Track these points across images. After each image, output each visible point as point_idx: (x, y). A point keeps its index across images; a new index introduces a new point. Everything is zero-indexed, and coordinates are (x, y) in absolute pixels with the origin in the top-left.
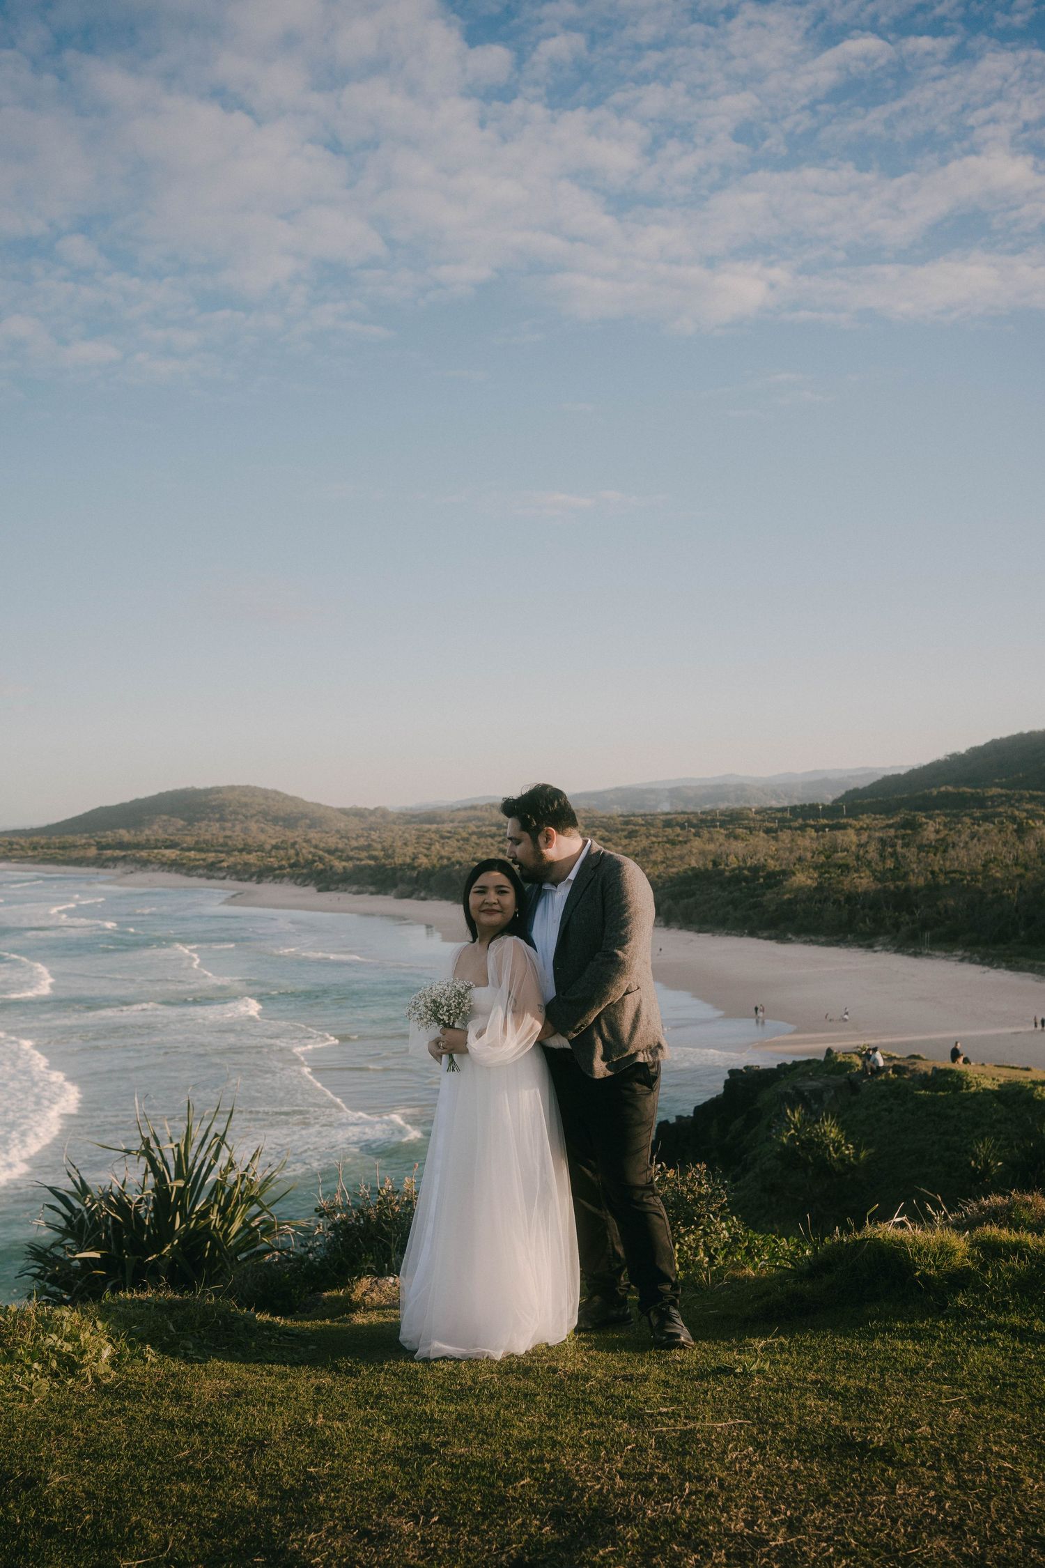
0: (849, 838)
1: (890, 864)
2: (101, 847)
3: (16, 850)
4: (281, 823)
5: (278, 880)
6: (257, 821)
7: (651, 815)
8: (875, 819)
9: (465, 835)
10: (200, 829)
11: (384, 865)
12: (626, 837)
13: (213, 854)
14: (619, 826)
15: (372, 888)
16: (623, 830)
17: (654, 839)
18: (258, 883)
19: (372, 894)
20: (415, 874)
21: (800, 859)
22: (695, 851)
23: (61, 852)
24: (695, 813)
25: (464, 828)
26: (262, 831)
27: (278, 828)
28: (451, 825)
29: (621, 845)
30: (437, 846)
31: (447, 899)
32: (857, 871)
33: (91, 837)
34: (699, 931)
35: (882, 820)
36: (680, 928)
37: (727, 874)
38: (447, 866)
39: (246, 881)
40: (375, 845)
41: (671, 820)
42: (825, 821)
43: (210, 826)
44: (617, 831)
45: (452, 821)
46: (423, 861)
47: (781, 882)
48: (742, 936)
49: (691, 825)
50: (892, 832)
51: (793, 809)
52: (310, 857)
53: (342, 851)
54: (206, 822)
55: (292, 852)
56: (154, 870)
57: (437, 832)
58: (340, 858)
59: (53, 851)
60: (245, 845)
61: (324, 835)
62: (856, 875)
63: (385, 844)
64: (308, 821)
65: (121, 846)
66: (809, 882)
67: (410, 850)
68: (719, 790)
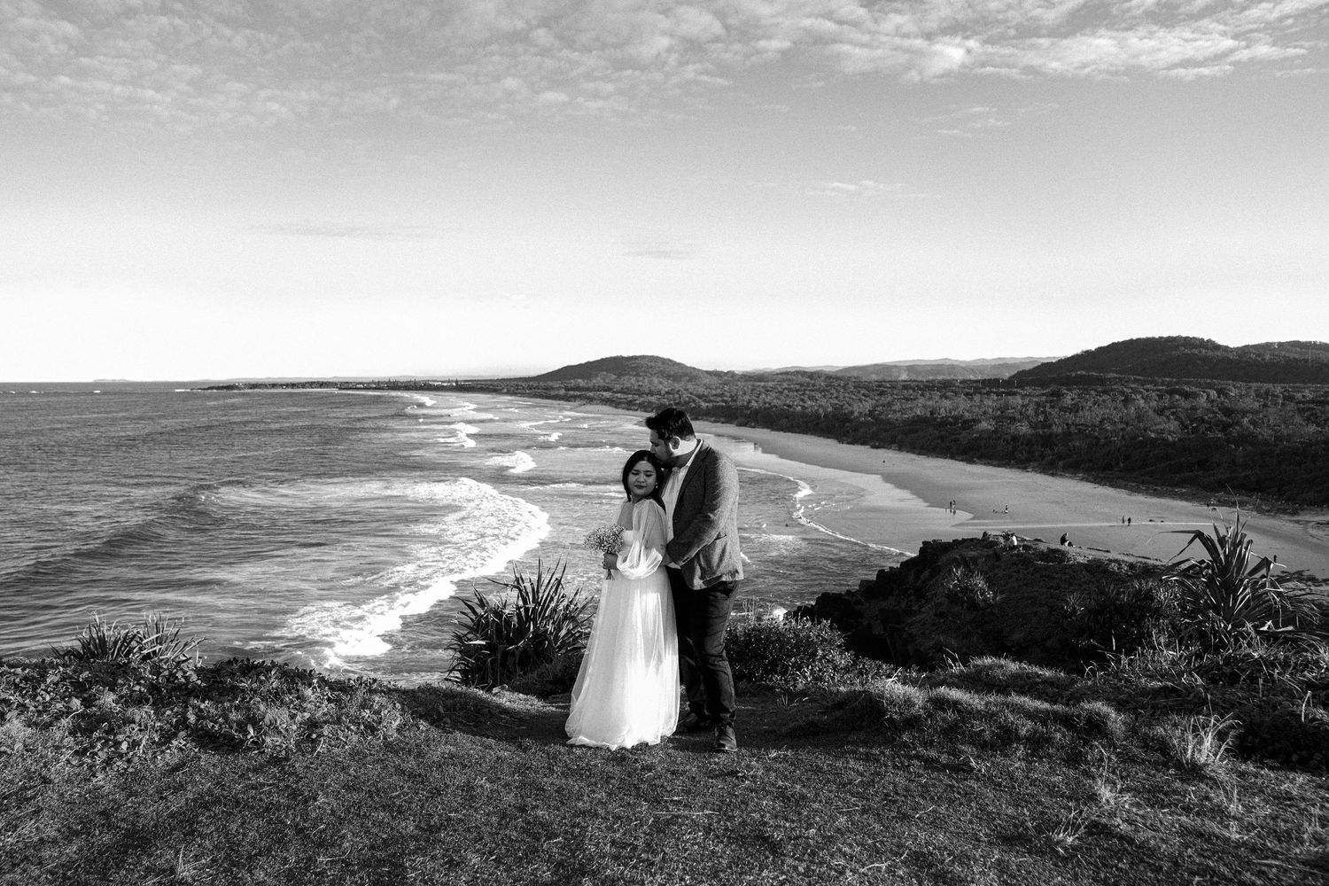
0: (1017, 401)
1: (1041, 418)
2: (567, 389)
3: (520, 389)
4: (671, 379)
6: (658, 377)
8: (1034, 390)
9: (781, 390)
10: (624, 380)
11: (730, 406)
12: (878, 395)
14: (875, 388)
15: (722, 420)
16: (877, 390)
17: (897, 397)
19: (723, 423)
20: (749, 412)
21: (985, 413)
22: (920, 405)
24: (922, 382)
25: (780, 385)
27: (669, 382)
29: (874, 399)
30: (763, 396)
34: (919, 454)
35: (1038, 391)
36: (908, 452)
37: (939, 420)
38: (767, 408)
40: (726, 393)
42: (1003, 390)
43: (630, 379)
44: (873, 391)
45: (773, 381)
46: (754, 404)
47: (972, 426)
49: (919, 389)
50: (1044, 398)
51: (984, 381)
52: (687, 399)
53: (707, 397)
54: (627, 377)
55: (676, 396)
56: (599, 404)
57: (762, 387)
58: (705, 401)
59: (541, 391)
60: (649, 390)
61: (696, 386)
64: (686, 378)
65: (579, 389)
66: (989, 427)
67: (743, 398)
68: (938, 367)
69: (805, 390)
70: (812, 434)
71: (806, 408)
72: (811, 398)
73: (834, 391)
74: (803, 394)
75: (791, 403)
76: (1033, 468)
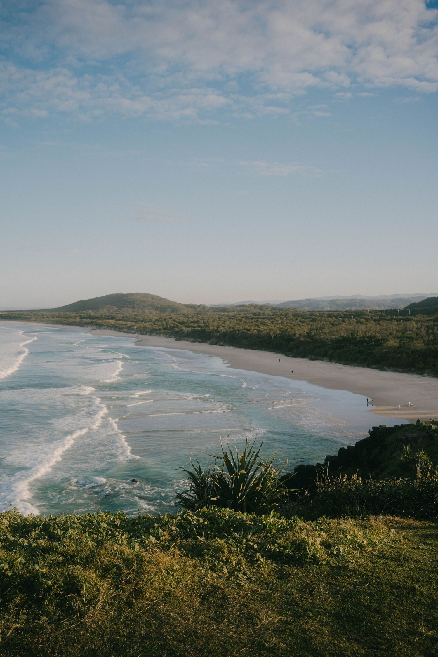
0: (413, 325)
1: (431, 337)
2: (82, 318)
3: (45, 318)
4: (159, 310)
5: (158, 335)
6: (148, 309)
7: (322, 312)
8: (423, 317)
9: (240, 318)
10: (124, 311)
11: (205, 330)
12: (311, 321)
13: (130, 323)
14: (308, 317)
15: (199, 340)
16: (310, 318)
17: (324, 323)
18: (150, 336)
19: (199, 342)
20: (218, 334)
21: (390, 334)
22: (343, 329)
23: (65, 319)
24: (342, 312)
25: (239, 314)
26: (151, 313)
27: (157, 312)
28: (233, 313)
29: (309, 324)
30: (228, 322)
31: (232, 346)
32: (417, 340)
33: (77, 313)
34: (345, 364)
35: (426, 318)
36: (336, 362)
37: (358, 339)
38: (233, 331)
39: (144, 335)
40: (200, 321)
41: (331, 314)
42: (401, 317)
43: (128, 310)
44: (307, 318)
45: (233, 312)
46: (222, 328)
47: (382, 344)
48: (364, 367)
49: (341, 317)
50: (432, 323)
51: (386, 311)
52: (172, 325)
53: (186, 323)
54: (126, 308)
55: (164, 323)
56: (104, 329)
57: (227, 316)
58: (186, 326)
59: (61, 319)
60: (144, 319)
61: (178, 316)
62: (416, 342)
63: (205, 320)
64: (170, 309)
65: (90, 317)
66: (395, 344)
67: (216, 324)
68: (352, 302)
69: (258, 318)
70: (265, 350)
71: (261, 331)
72: (264, 324)
73: (278, 319)
74: (257, 321)
75: (249, 328)
76: (428, 373)
